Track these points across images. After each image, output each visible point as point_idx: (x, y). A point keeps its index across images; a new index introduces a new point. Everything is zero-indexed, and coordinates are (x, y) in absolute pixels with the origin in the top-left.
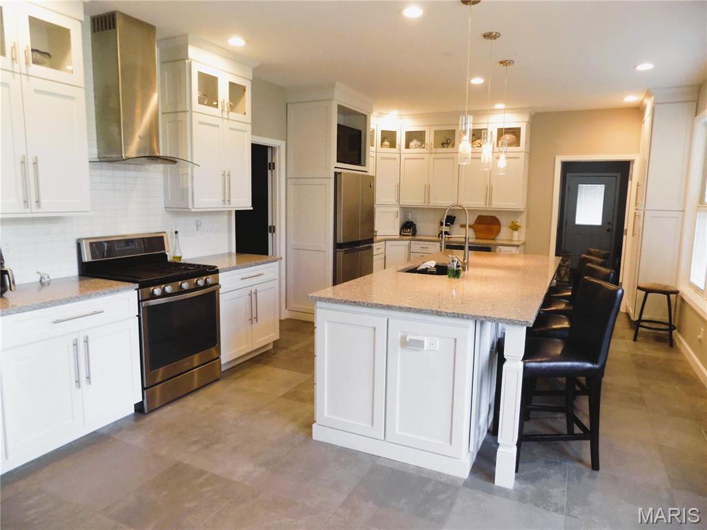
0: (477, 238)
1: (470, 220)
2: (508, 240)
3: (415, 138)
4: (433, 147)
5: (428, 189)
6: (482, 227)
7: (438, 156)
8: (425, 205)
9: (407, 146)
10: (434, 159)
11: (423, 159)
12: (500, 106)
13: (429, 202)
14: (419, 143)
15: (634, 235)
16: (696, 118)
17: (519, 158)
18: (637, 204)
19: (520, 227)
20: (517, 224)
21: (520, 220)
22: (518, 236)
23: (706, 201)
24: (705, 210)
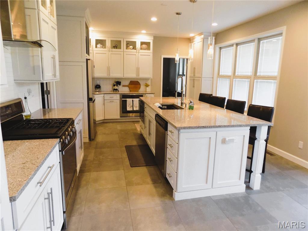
0: (130, 91)
1: (127, 83)
2: (144, 91)
3: (100, 43)
4: (110, 48)
5: (109, 69)
6: (132, 86)
7: (113, 52)
8: (108, 77)
9: (96, 47)
10: (111, 54)
11: (106, 54)
12: (144, 32)
13: (110, 75)
14: (102, 46)
15: (194, 87)
16: (216, 45)
17: (150, 55)
18: (194, 75)
19: (149, 85)
20: (148, 84)
21: (149, 83)
22: (149, 89)
23: (220, 74)
24: (220, 78)
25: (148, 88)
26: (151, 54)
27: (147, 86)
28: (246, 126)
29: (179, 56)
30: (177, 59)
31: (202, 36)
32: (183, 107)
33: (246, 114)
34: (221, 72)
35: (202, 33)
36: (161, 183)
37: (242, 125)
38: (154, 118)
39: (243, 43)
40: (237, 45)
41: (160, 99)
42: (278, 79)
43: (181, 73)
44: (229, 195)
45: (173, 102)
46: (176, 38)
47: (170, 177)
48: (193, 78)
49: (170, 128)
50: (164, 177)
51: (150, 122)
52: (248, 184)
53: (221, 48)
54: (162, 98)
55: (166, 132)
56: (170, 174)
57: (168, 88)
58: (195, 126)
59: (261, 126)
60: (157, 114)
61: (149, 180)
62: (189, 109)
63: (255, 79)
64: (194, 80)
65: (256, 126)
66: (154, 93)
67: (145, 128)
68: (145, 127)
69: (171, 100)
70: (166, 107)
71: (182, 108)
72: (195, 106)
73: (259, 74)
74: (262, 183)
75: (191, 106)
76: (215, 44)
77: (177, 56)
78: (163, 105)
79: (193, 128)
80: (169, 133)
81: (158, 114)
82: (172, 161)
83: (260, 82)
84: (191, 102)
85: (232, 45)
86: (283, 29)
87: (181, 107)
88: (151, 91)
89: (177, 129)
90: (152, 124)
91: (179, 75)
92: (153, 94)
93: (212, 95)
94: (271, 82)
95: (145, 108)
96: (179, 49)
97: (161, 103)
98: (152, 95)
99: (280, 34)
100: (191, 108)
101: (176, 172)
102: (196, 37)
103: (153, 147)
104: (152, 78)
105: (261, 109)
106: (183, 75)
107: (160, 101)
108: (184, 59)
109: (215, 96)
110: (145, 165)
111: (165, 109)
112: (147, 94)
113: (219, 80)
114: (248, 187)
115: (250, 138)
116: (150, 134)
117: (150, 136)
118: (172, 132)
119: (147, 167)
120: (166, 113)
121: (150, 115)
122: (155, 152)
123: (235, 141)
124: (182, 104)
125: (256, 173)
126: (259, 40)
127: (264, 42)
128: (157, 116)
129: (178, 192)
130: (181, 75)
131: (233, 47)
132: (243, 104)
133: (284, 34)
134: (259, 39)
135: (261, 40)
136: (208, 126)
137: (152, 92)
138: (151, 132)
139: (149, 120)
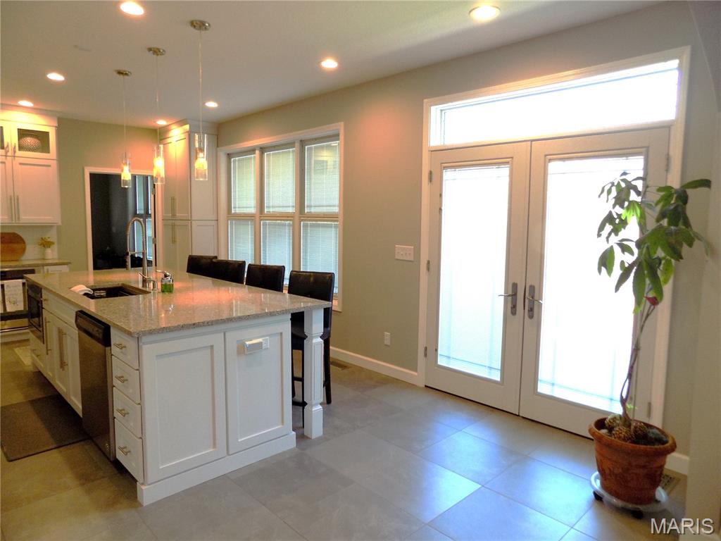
2: (39, 259)
12: (28, 106)
15: (174, 241)
16: (218, 149)
17: (50, 166)
18: (174, 215)
19: (53, 243)
20: (49, 240)
21: (52, 236)
22: (51, 254)
23: (233, 212)
24: (233, 219)
25: (49, 251)
26: (54, 164)
27: (46, 244)
28: (283, 313)
29: (130, 171)
30: (126, 175)
31: (187, 127)
32: (147, 289)
33: (285, 291)
34: (235, 208)
35: (186, 119)
36: (103, 477)
37: (274, 312)
38: (74, 321)
39: (274, 147)
40: (263, 150)
41: (88, 274)
42: (341, 218)
43: (140, 210)
44: (265, 461)
45: (122, 279)
46: (122, 126)
47: (126, 454)
48: (170, 222)
49: (115, 337)
50: (109, 459)
51: (61, 333)
52: (301, 430)
53: (229, 156)
54: (94, 274)
55: (108, 348)
56: (125, 448)
57: (108, 248)
58: (176, 325)
59: (311, 309)
60: (82, 312)
61: (69, 478)
62: (163, 291)
63: (302, 220)
64: (173, 226)
65: (301, 311)
66: (70, 263)
67: (47, 354)
68: (47, 350)
69: (116, 277)
70: (103, 293)
71: (145, 292)
72: (176, 285)
73: (309, 211)
74: (325, 424)
75: (166, 285)
76: (218, 147)
77: (124, 171)
78: (94, 290)
79: (172, 331)
80: (115, 350)
81: (84, 310)
82: (128, 413)
83: (312, 226)
84: (166, 276)
85: (252, 151)
86: (340, 127)
87: (144, 289)
88: (59, 259)
89: (132, 337)
90: (68, 337)
91: (135, 214)
92: (66, 266)
93: (216, 257)
94: (330, 226)
95: (45, 300)
96: (129, 155)
97: (92, 283)
98: (65, 269)
99: (335, 137)
100: (167, 289)
101: (141, 436)
102: (173, 127)
103: (75, 397)
104: (60, 223)
105: (312, 279)
106: (147, 214)
107: (87, 281)
108: (147, 177)
109: (226, 259)
110: (54, 446)
111: (101, 297)
112: (48, 267)
113: (232, 223)
114: (302, 437)
115: (293, 336)
116: (63, 364)
117: (63, 370)
118: (121, 347)
119: (61, 449)
120: (103, 307)
121: (59, 317)
122: (80, 406)
123: (264, 346)
124: (144, 281)
125: (313, 403)
126: (303, 143)
127: (311, 148)
128: (82, 315)
129: (149, 485)
130: (140, 216)
131: (255, 154)
132: (279, 271)
133: (342, 137)
134: (301, 141)
135: (307, 145)
136: (203, 323)
137: (61, 261)
138: (65, 360)
139: (59, 329)
